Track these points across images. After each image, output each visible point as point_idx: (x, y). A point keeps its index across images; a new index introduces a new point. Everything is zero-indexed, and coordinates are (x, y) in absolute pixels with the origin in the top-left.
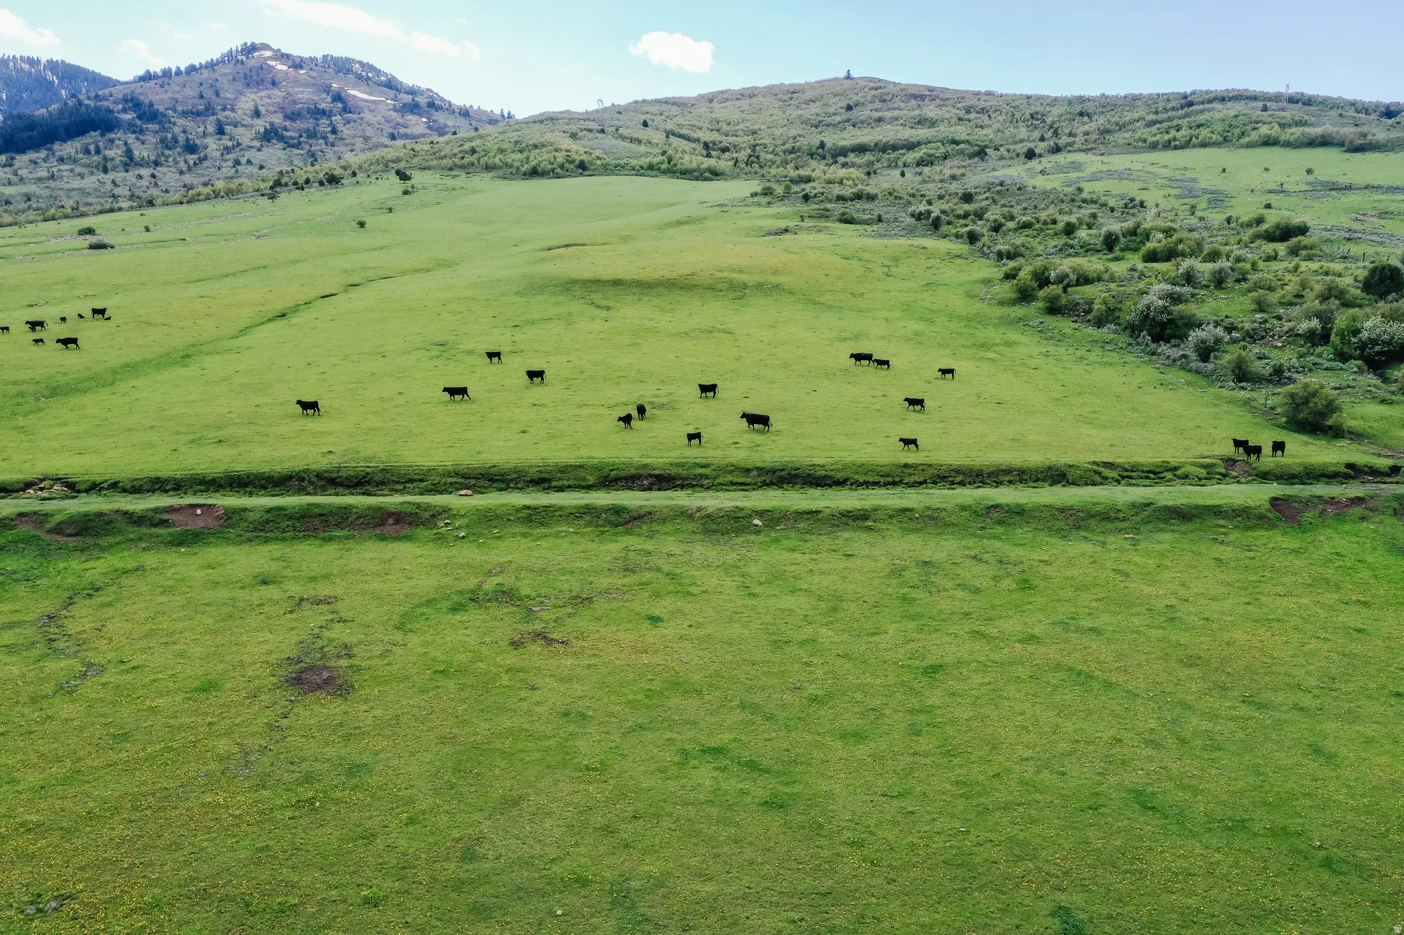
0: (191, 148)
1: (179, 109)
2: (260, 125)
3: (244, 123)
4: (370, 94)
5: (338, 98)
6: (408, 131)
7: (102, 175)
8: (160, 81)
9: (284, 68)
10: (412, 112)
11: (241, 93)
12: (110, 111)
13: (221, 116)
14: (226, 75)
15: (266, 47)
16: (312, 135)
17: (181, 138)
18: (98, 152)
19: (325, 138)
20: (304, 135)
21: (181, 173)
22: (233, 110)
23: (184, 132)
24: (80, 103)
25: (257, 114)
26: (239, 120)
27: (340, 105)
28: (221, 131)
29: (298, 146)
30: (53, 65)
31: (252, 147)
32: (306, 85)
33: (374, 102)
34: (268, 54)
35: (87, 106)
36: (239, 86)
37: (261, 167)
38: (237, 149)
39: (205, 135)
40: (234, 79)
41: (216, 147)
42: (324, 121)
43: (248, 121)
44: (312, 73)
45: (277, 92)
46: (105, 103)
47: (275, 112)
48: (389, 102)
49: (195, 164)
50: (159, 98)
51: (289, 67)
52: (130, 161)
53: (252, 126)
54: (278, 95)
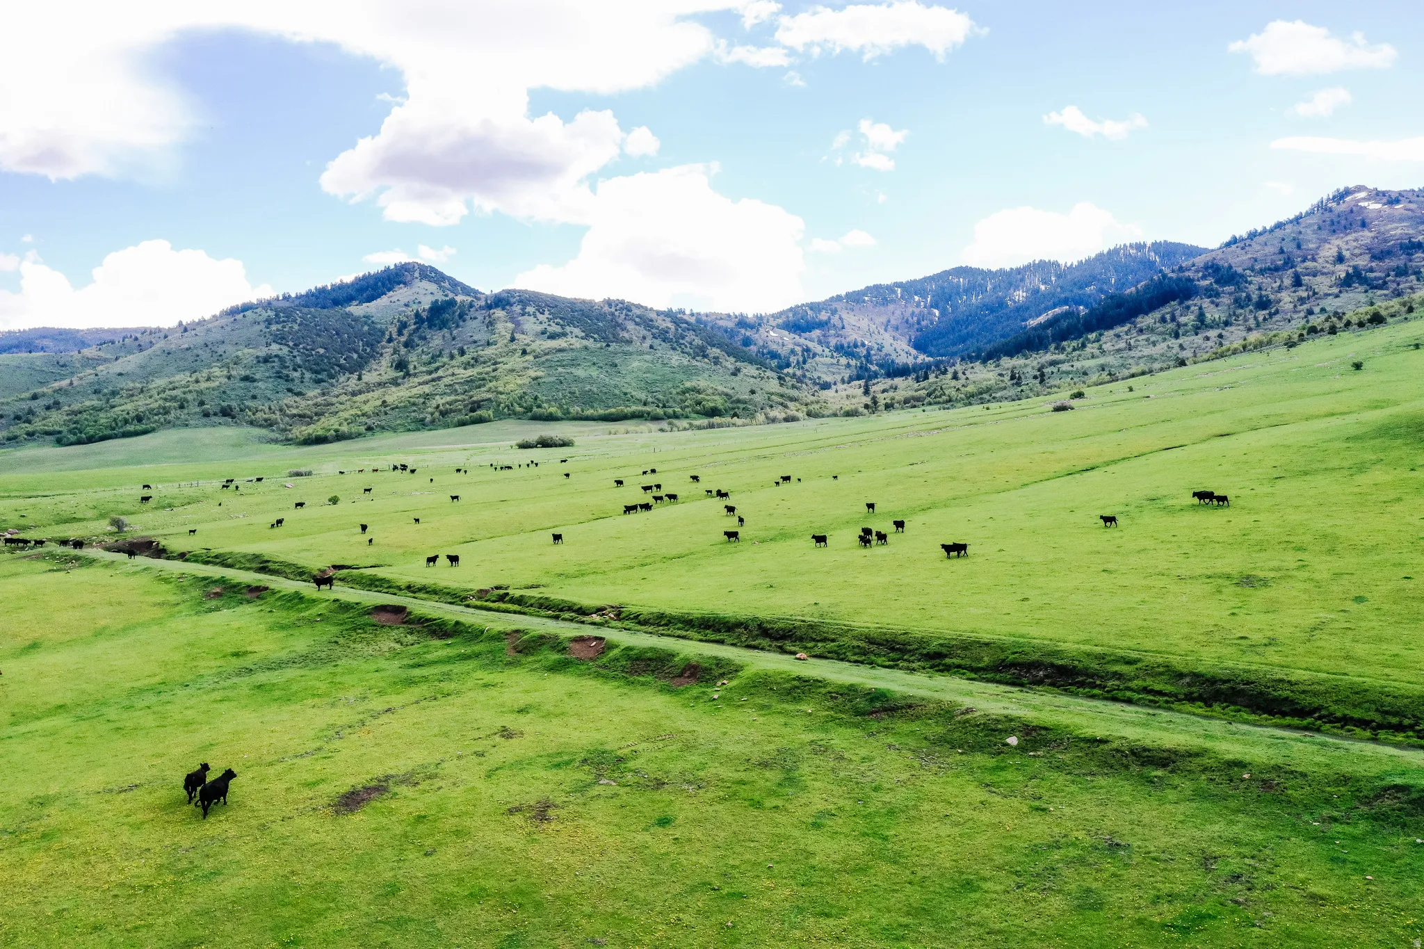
0: (1263, 304)
1: (1257, 267)
2: (1342, 271)
3: (1325, 270)
7: (1173, 341)
8: (1243, 244)
9: (1378, 206)
11: (1326, 241)
12: (1189, 280)
13: (1300, 267)
14: (1310, 225)
15: (1360, 188)
16: (1402, 272)
17: (1255, 297)
18: (1173, 319)
20: (1392, 273)
22: (1314, 260)
23: (1259, 289)
24: (1164, 276)
26: (1319, 268)
28: (1297, 282)
29: (1384, 286)
30: (1156, 247)
31: (1330, 295)
32: (1401, 220)
35: (1171, 279)
36: (1324, 234)
38: (1313, 299)
39: (1280, 289)
40: (1320, 228)
41: (1289, 299)
43: (1330, 267)
44: (1413, 206)
45: (1366, 233)
46: (1187, 274)
47: (1361, 254)
49: (1265, 319)
50: (1238, 260)
51: (1385, 204)
52: (1202, 324)
53: (1333, 273)
54: (1366, 236)
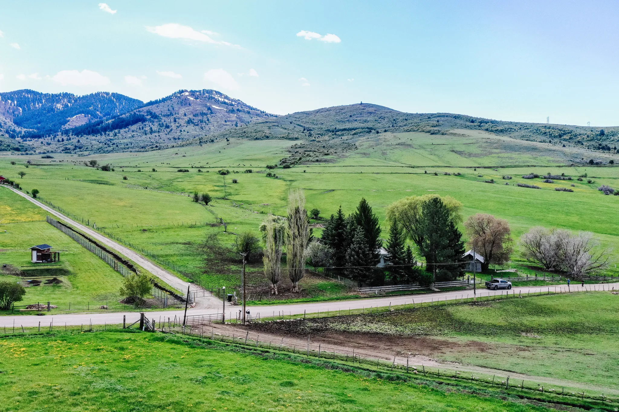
0: (167, 127)
2: (186, 119)
3: (182, 118)
4: (219, 107)
5: (209, 109)
6: (230, 119)
7: (146, 136)
8: (155, 105)
10: (232, 113)
11: (180, 108)
12: (144, 116)
13: (175, 116)
15: (186, 91)
16: (202, 121)
17: (164, 124)
18: (142, 128)
19: (205, 122)
20: (199, 121)
21: (166, 134)
22: (178, 114)
23: (165, 121)
25: (185, 115)
26: (180, 117)
27: (210, 111)
28: (175, 121)
29: (197, 125)
30: (114, 95)
31: (184, 126)
32: (199, 105)
33: (220, 109)
34: (187, 94)
35: (137, 114)
36: (179, 106)
37: (188, 132)
38: (180, 127)
39: (171, 122)
40: (177, 103)
41: (174, 126)
42: (205, 117)
44: (201, 101)
45: (191, 107)
46: (142, 113)
47: (190, 114)
48: (225, 109)
49: (169, 132)
51: (194, 99)
52: (152, 132)
53: (184, 119)
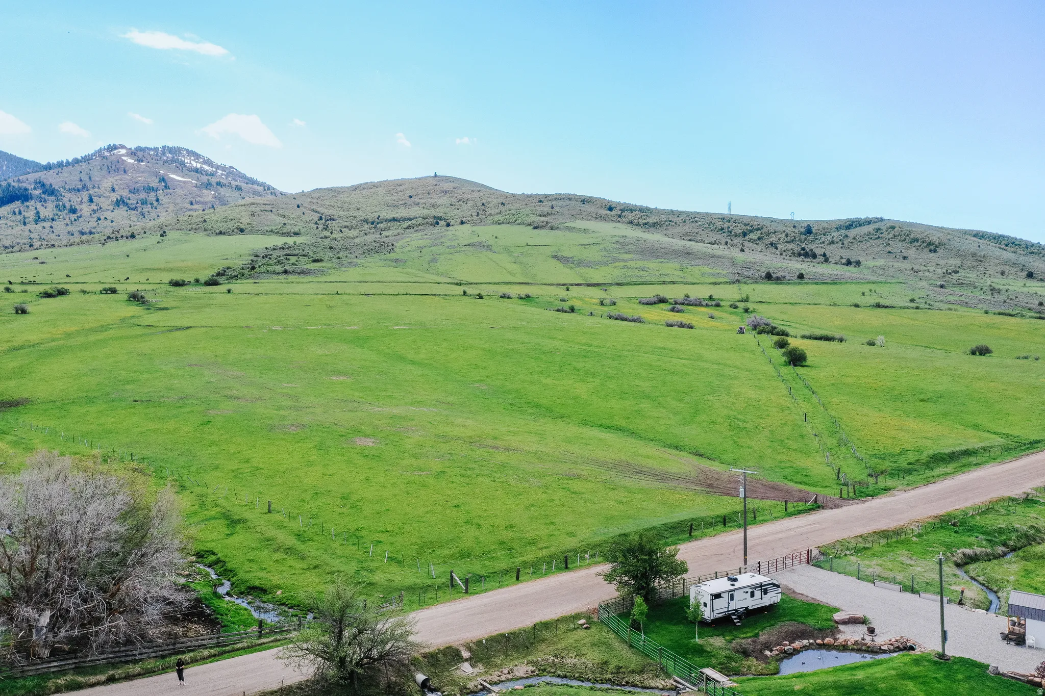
0: (73, 211)
1: (67, 187)
2: (114, 197)
3: (105, 195)
4: (183, 177)
5: (163, 180)
6: (202, 200)
7: (23, 227)
8: (56, 171)
9: (132, 161)
10: (206, 188)
11: (104, 177)
12: (26, 189)
13: (91, 192)
14: (96, 166)
15: (122, 147)
16: (144, 202)
17: (68, 206)
18: (20, 213)
19: (151, 204)
20: (140, 202)
22: (99, 188)
23: (70, 201)
25: (113, 190)
26: (102, 193)
27: (163, 184)
28: (91, 200)
29: (135, 209)
31: (108, 210)
32: (143, 172)
33: (184, 182)
35: (14, 187)
36: (104, 172)
37: (112, 222)
38: (99, 211)
39: (81, 203)
40: (101, 169)
41: (87, 210)
42: (153, 194)
43: (107, 194)
44: (149, 165)
45: (126, 176)
46: (24, 185)
47: (124, 189)
48: (193, 181)
49: (75, 220)
50: (55, 181)
51: (135, 161)
52: (38, 219)
53: (109, 197)
54: (126, 178)
